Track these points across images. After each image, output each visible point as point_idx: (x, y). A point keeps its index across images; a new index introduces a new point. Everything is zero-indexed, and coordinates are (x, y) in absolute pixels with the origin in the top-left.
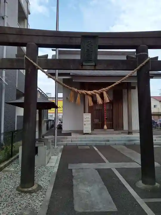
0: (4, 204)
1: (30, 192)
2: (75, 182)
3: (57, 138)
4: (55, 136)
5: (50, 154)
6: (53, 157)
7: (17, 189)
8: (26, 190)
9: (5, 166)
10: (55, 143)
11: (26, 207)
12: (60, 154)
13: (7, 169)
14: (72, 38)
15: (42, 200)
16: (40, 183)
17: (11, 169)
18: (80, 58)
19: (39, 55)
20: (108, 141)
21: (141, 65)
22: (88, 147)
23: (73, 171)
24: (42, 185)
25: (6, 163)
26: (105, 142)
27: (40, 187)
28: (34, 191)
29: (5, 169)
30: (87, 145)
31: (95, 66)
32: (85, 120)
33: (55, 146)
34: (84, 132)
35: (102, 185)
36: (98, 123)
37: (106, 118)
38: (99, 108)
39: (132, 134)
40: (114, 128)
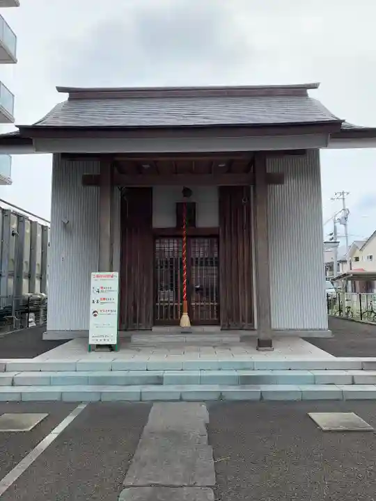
32: (94, 296)
34: (92, 341)
36: (172, 304)
37: (198, 287)
38: (173, 255)
39: (271, 346)
40: (221, 322)
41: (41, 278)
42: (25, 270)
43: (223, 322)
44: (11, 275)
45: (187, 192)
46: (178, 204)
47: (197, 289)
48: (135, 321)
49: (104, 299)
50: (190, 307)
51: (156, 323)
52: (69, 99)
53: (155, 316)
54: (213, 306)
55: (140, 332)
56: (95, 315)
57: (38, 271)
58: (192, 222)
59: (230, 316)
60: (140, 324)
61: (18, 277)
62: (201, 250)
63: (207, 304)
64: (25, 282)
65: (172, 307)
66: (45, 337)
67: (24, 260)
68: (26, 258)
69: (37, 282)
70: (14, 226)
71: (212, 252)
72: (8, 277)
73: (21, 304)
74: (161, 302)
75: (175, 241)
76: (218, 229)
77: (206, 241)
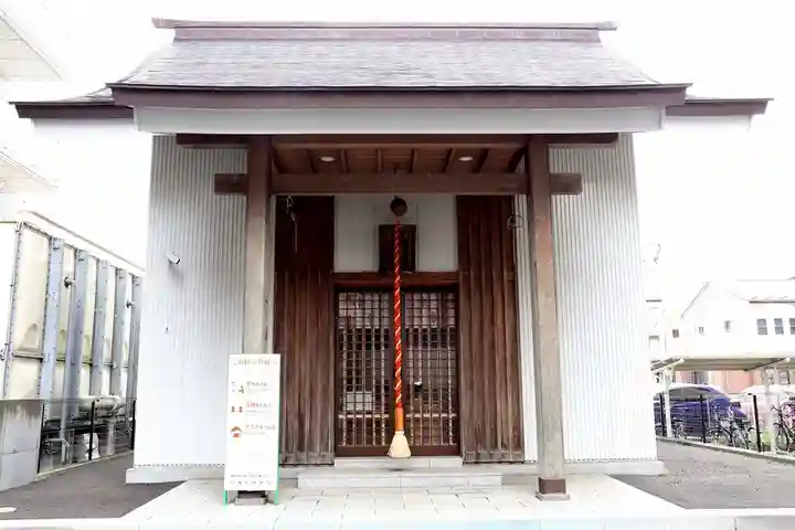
36: (369, 416)
37: (418, 383)
38: (372, 322)
39: (564, 492)
40: (464, 449)
41: (111, 366)
42: (85, 351)
43: (468, 449)
44: (61, 360)
45: (398, 206)
46: (382, 228)
47: (417, 388)
48: (301, 448)
49: (253, 405)
50: (406, 421)
51: (339, 453)
52: (176, 40)
53: (338, 439)
54: (446, 421)
55: (311, 467)
56: (236, 435)
57: (106, 354)
58: (409, 261)
59: (479, 439)
60: (311, 454)
61: (73, 364)
62: (424, 314)
63: (436, 415)
64: (84, 373)
65: (369, 422)
66: (132, 477)
67: (84, 333)
68: (88, 329)
69: (106, 374)
70: (69, 268)
71: (445, 318)
72: (56, 365)
73: (76, 414)
74: (349, 413)
75: (376, 297)
76: (457, 273)
77: (433, 297)
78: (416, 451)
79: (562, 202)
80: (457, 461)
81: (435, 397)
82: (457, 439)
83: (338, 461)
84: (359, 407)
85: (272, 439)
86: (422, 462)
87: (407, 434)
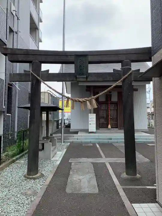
0: (13, 186)
1: (34, 179)
2: (71, 173)
3: (63, 136)
4: (62, 134)
5: (56, 150)
6: (58, 153)
7: (25, 176)
8: (31, 177)
9: (17, 159)
10: (62, 140)
11: (29, 189)
12: (65, 150)
13: (18, 161)
14: (68, 56)
15: (43, 185)
16: (43, 173)
17: (21, 162)
18: (74, 72)
19: (42, 70)
20: (111, 139)
21: (124, 77)
22: (92, 144)
23: (73, 164)
24: (44, 174)
25: (18, 156)
26: (108, 140)
27: (42, 175)
28: (38, 178)
29: (17, 161)
30: (90, 143)
31: (87, 78)
32: (90, 120)
33: (61, 143)
34: (90, 131)
35: (92, 175)
36: (104, 122)
37: (111, 118)
38: (104, 109)
40: (118, 127)
45: (110, 92)
46: (107, 95)
49: (92, 120)
50: (111, 123)
54: (115, 123)
58: (110, 99)
62: (112, 107)
75: (105, 105)
76: (117, 101)
77: (113, 105)
78: (112, 128)
79: (134, 92)
80: (118, 129)
81: (114, 120)
82: (117, 126)
83: (100, 129)
84: (102, 121)
85: (95, 125)
86: (112, 129)
87: (111, 125)
